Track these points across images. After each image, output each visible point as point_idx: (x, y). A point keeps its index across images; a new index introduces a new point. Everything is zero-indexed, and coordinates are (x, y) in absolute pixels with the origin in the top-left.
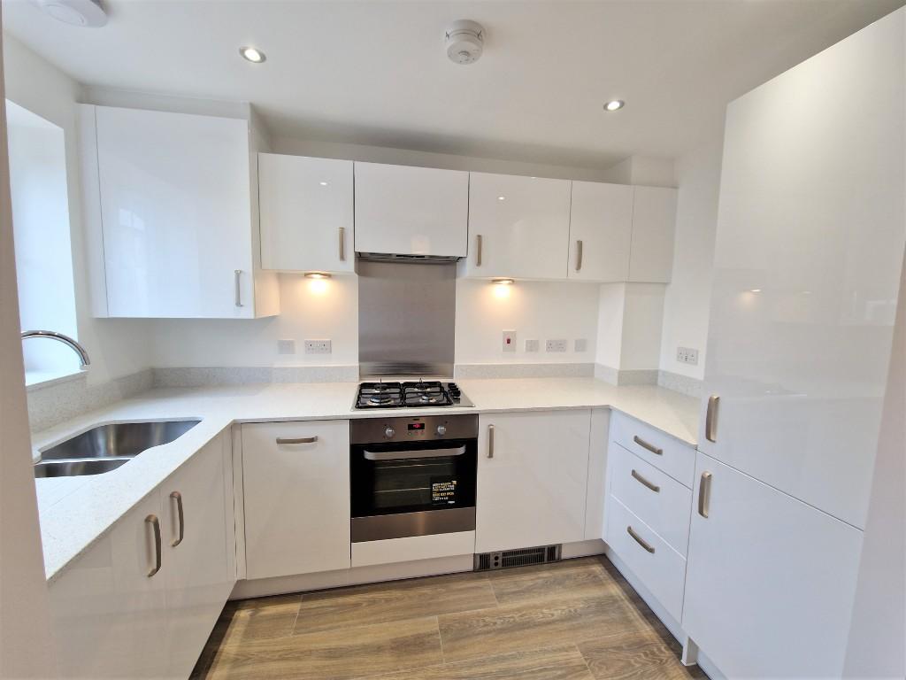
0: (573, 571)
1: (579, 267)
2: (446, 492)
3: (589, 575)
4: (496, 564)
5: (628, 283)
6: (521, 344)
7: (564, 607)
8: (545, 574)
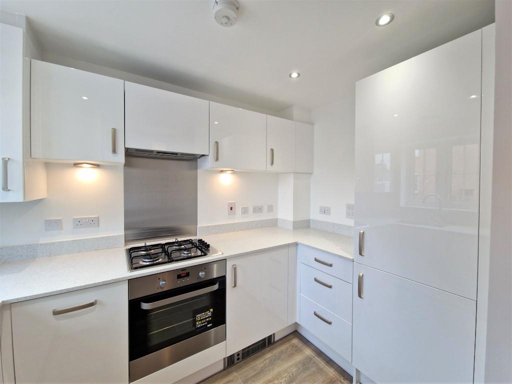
0: (283, 347)
1: (272, 163)
2: (206, 318)
3: (293, 347)
4: (238, 359)
5: (294, 173)
6: (238, 210)
7: (286, 374)
8: (268, 355)
